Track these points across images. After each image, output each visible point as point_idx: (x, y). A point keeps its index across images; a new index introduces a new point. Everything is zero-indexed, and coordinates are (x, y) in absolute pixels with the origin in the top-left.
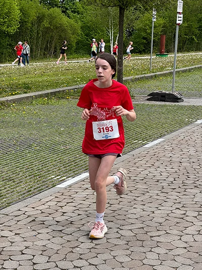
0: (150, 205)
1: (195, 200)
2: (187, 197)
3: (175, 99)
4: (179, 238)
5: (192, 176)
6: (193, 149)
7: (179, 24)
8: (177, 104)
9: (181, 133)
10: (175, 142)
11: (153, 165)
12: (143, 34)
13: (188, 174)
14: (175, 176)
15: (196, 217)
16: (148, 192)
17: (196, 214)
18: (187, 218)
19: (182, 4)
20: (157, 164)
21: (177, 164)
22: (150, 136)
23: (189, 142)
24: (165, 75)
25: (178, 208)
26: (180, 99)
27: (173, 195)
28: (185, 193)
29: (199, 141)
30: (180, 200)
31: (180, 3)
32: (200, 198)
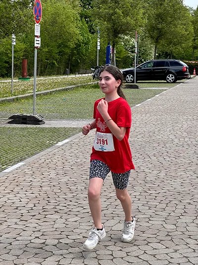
0: (7, 236)
1: (55, 226)
2: (47, 223)
3: (36, 121)
5: (52, 201)
6: (54, 172)
7: (37, 48)
8: (38, 126)
9: (42, 155)
10: (36, 165)
11: (12, 191)
12: (5, 58)
13: (48, 199)
14: (36, 201)
15: (56, 245)
16: (6, 221)
17: (56, 242)
18: (47, 248)
19: (39, 28)
20: (17, 189)
21: (37, 189)
22: (10, 160)
23: (50, 165)
24: (27, 98)
25: (36, 237)
26: (41, 121)
27: (33, 223)
28: (45, 220)
29: (59, 163)
30: (40, 228)
31: (37, 27)
32: (60, 224)
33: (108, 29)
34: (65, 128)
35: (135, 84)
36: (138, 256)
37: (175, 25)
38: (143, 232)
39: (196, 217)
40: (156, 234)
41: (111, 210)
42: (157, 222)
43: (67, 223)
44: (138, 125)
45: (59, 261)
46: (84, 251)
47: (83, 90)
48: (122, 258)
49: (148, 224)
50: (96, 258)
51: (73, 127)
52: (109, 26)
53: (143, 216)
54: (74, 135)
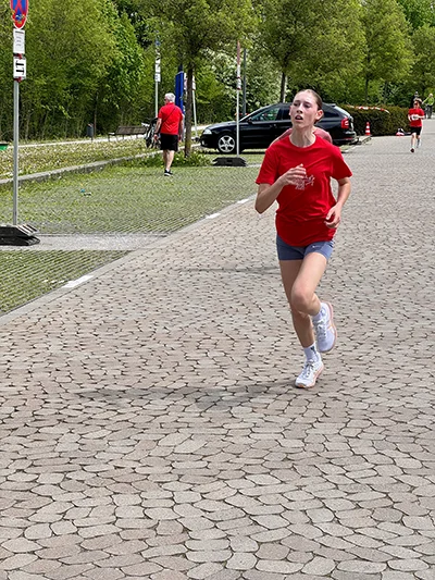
1: (58, 449)
2: (41, 443)
3: (19, 238)
4: (21, 531)
5: (53, 400)
6: (58, 341)
7: (18, 79)
8: (25, 248)
9: (33, 309)
10: (20, 329)
13: (45, 396)
14: (18, 401)
15: (59, 485)
17: (59, 478)
18: (40, 490)
19: (23, 36)
21: (22, 377)
23: (49, 329)
25: (19, 471)
26: (32, 237)
27: (12, 443)
28: (38, 436)
29: (70, 325)
30: (26, 452)
31: (18, 35)
32: (68, 444)
33: (177, 38)
34: (83, 252)
35: (238, 155)
36: (223, 500)
37: (324, 27)
38: (238, 456)
39: (346, 423)
40: (262, 458)
41: (173, 415)
42: (266, 436)
43: (81, 441)
44: (239, 244)
45: (64, 513)
46: (115, 493)
47: (124, 170)
48: (192, 504)
49: (248, 441)
50: (140, 505)
51: (100, 249)
52: (179, 30)
53: (238, 426)
54: (102, 265)
